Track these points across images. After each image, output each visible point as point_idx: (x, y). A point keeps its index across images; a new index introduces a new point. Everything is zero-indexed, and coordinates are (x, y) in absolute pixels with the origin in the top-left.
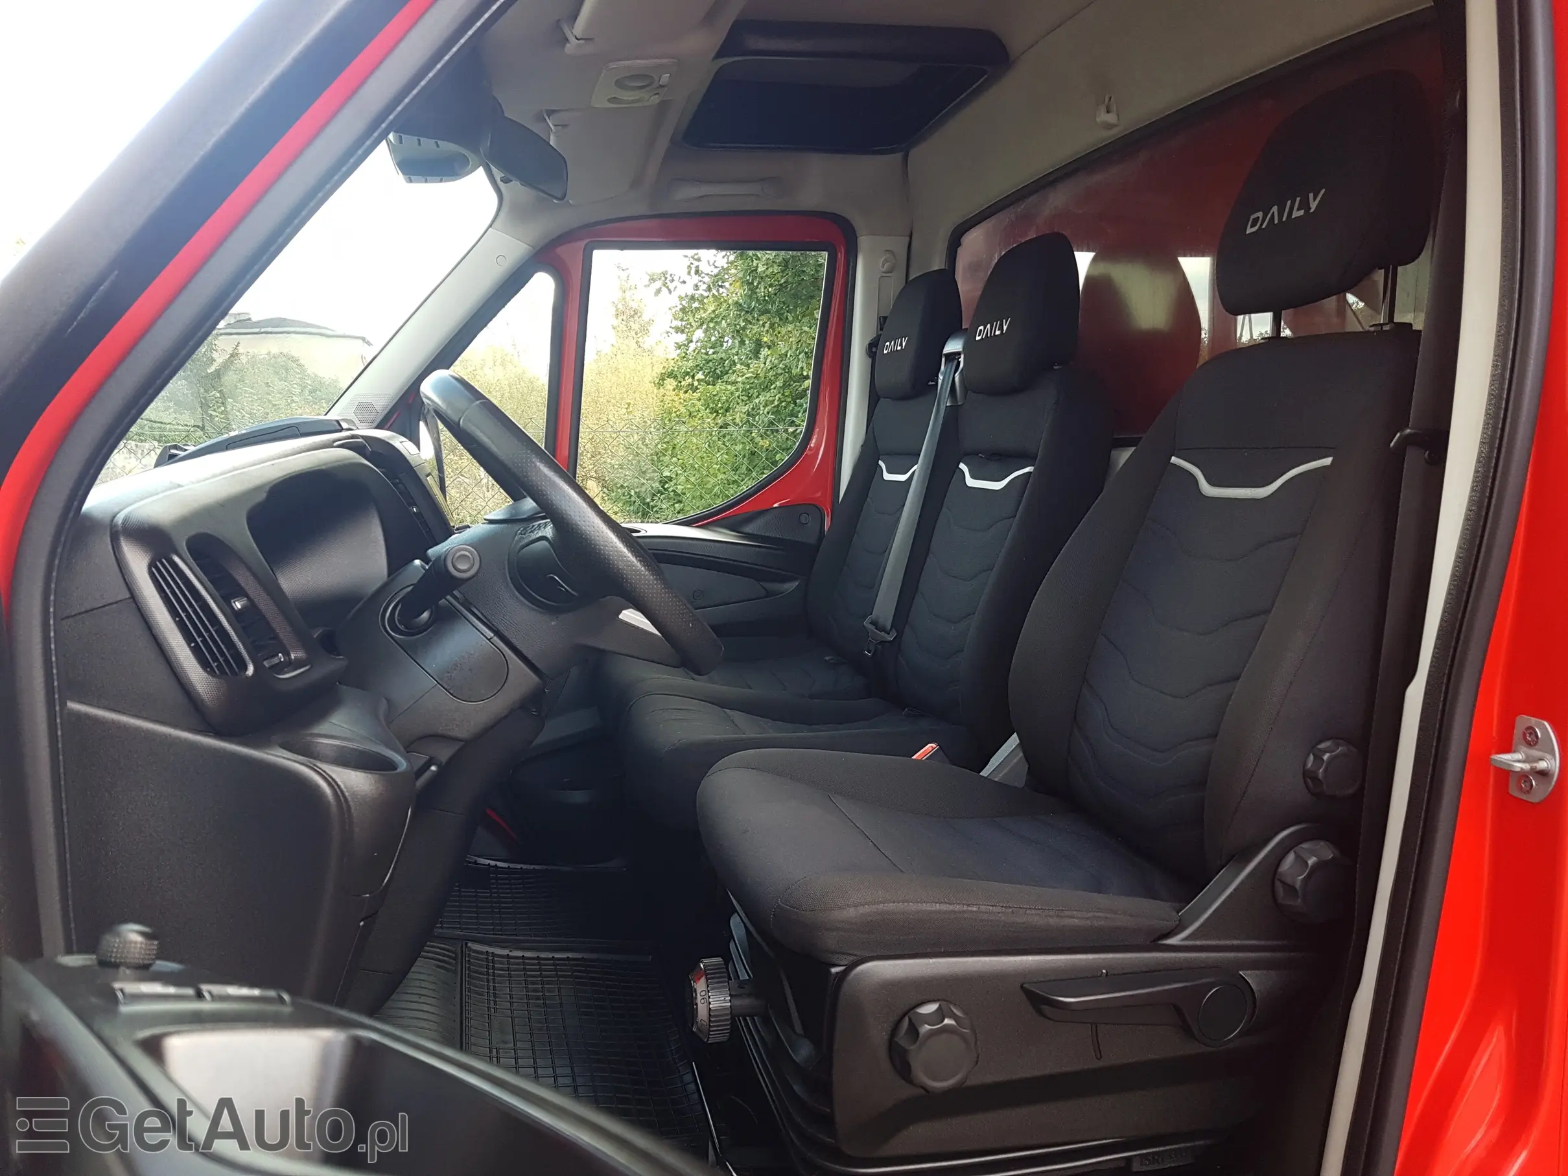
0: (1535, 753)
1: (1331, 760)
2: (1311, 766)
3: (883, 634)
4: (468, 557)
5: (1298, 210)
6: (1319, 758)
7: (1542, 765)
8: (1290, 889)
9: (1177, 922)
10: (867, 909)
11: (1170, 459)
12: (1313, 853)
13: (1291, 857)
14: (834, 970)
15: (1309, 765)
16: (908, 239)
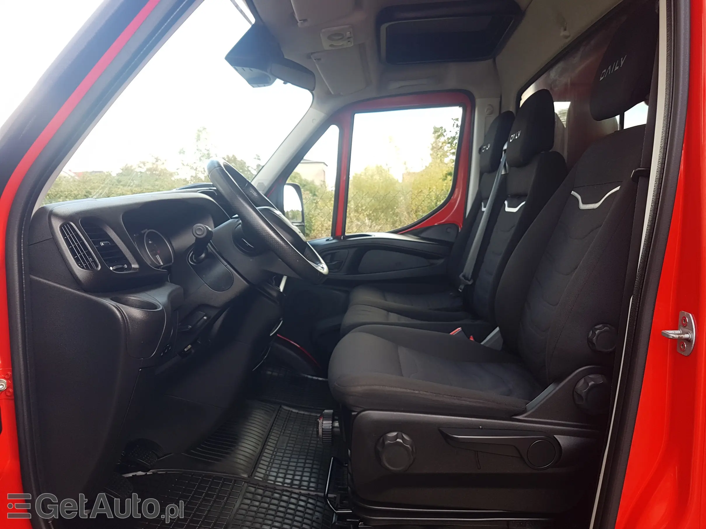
0: (686, 330)
1: (600, 333)
2: (591, 336)
3: (467, 281)
4: (202, 230)
5: (617, 67)
6: (594, 333)
7: (687, 336)
8: (580, 396)
9: (524, 409)
10: (366, 388)
11: (571, 192)
12: (592, 380)
13: (582, 381)
14: (353, 413)
15: (590, 335)
16: (499, 98)
